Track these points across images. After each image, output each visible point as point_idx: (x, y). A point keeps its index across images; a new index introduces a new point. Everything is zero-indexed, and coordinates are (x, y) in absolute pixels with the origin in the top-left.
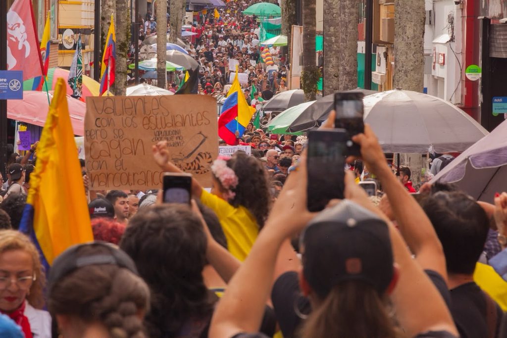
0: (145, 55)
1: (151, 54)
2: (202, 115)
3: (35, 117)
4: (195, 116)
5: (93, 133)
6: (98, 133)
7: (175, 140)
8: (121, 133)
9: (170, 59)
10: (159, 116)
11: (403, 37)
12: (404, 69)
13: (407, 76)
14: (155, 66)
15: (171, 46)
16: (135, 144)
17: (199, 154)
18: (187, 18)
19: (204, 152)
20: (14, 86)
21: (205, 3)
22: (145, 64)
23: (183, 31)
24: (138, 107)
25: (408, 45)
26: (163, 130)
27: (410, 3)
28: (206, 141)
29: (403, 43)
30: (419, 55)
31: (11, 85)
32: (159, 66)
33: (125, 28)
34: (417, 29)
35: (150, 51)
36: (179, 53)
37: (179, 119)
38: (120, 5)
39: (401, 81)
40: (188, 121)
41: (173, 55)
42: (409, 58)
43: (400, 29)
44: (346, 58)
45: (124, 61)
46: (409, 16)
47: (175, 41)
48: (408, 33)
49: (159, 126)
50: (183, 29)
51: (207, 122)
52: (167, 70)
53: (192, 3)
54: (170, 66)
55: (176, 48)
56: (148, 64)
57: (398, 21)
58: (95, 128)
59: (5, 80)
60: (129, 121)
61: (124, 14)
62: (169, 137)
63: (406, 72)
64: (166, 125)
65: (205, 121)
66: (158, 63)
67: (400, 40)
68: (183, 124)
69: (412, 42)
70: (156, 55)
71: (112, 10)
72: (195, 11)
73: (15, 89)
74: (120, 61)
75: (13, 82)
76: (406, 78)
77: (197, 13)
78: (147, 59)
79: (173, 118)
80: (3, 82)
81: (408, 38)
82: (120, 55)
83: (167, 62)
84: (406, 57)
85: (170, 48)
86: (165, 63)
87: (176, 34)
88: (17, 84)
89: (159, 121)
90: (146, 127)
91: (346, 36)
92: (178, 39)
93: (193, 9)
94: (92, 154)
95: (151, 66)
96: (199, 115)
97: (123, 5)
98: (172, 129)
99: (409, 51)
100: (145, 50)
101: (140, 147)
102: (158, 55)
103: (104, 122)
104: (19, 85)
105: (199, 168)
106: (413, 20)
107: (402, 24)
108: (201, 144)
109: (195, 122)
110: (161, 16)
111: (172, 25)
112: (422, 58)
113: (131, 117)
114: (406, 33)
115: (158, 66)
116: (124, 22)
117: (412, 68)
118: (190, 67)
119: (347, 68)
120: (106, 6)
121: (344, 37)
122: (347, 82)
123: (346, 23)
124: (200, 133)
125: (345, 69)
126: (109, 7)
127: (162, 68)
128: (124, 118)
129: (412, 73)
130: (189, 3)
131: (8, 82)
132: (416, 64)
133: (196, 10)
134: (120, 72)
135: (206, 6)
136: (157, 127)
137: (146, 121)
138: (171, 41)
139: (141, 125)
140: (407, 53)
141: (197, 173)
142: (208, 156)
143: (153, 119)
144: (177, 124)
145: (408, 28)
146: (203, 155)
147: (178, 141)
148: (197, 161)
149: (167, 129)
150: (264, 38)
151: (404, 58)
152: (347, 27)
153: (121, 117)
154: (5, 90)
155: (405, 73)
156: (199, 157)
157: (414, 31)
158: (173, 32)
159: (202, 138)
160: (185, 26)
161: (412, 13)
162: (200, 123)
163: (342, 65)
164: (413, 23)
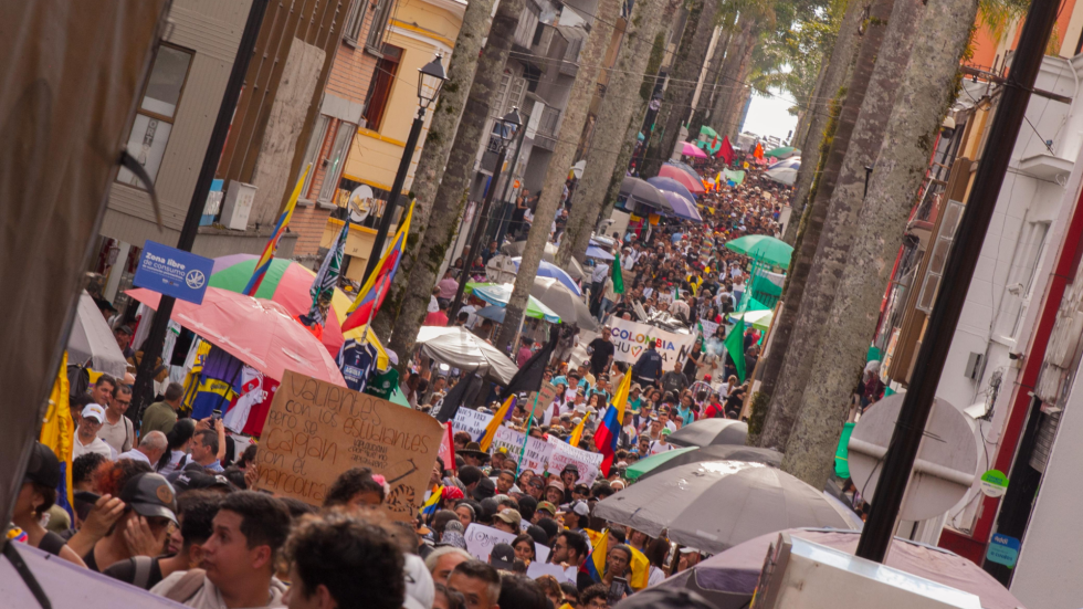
0: (494, 274)
1: (506, 275)
2: (421, 440)
3: (223, 335)
4: (411, 437)
5: (279, 416)
6: (286, 418)
7: (377, 458)
8: (314, 427)
9: (540, 293)
10: (367, 422)
11: (819, 388)
12: (806, 437)
13: (807, 450)
14: (506, 300)
15: (552, 271)
16: (327, 447)
17: (401, 486)
18: (610, 223)
19: (407, 485)
20: (194, 281)
21: (659, 205)
22: (490, 290)
23: (591, 245)
24: (345, 403)
25: (824, 401)
26: (366, 441)
27: (846, 337)
28: (415, 473)
29: (818, 397)
30: (837, 423)
31: (190, 277)
32: (514, 301)
33: (450, 222)
34: (845, 381)
35: (506, 268)
36: (563, 288)
37: (390, 435)
38: (453, 179)
39: (796, 456)
40: (400, 440)
41: (551, 288)
42: (818, 423)
43: (818, 374)
44: (787, 393)
45: (430, 279)
46: (838, 357)
47: (565, 263)
48: (829, 382)
49: (363, 435)
50: (594, 243)
51: (424, 450)
52: (526, 313)
53: (634, 196)
54: (536, 307)
55: (560, 277)
56: (496, 292)
57: (819, 360)
58: (285, 411)
59: (183, 267)
60: (328, 416)
61: (456, 196)
62: (371, 452)
63: (807, 444)
64: (372, 436)
65: (422, 448)
66: (513, 295)
67: (814, 390)
68: (394, 442)
69: (831, 399)
70: (514, 279)
71: (431, 185)
72: (635, 214)
73: (193, 285)
74: (424, 275)
75: (194, 274)
76: (805, 452)
77: (638, 219)
78: (496, 281)
79: (384, 430)
80: (179, 269)
81: (827, 391)
82: (427, 265)
83: (531, 297)
84: (815, 421)
85: (547, 273)
86: (526, 300)
87: (571, 250)
88: (200, 278)
89: (365, 429)
90: (347, 430)
91: (800, 355)
92: (573, 259)
93: (632, 209)
94: (270, 442)
95: (500, 297)
96: (417, 439)
97: (460, 180)
98: (378, 443)
99: (821, 412)
100: (499, 265)
101: (332, 451)
102: (517, 281)
103: (298, 408)
104: (201, 281)
105: (394, 503)
106: (842, 366)
107: (823, 367)
108: (407, 474)
109: (408, 445)
110: (545, 212)
111: (569, 230)
112: (840, 428)
113: (333, 412)
114: (825, 382)
115: (510, 300)
116: (451, 210)
117: (819, 440)
118: (575, 319)
119: (786, 410)
120: (423, 175)
121: (796, 355)
122: (777, 434)
123: (807, 333)
124: (411, 460)
125: (782, 411)
126: (429, 178)
127: (518, 307)
128: (324, 410)
129: (817, 448)
130: (628, 194)
131: (186, 271)
132: (828, 435)
133: (638, 212)
134: (418, 296)
135: (660, 210)
136: (360, 434)
137: (349, 423)
138: (558, 261)
139: (342, 426)
140: (817, 414)
141: (390, 508)
142: (410, 491)
143: (358, 423)
144: (386, 440)
145: (831, 375)
146: (405, 489)
147: (380, 460)
148: (395, 493)
149: (372, 441)
150: (745, 306)
151: (810, 420)
152: (805, 340)
153: (320, 408)
154: (177, 282)
155: (805, 444)
156: (399, 490)
157: (839, 383)
158: (567, 245)
159: (411, 467)
160: (601, 238)
161: (844, 355)
162: (415, 447)
163: (779, 403)
164: (841, 371)
